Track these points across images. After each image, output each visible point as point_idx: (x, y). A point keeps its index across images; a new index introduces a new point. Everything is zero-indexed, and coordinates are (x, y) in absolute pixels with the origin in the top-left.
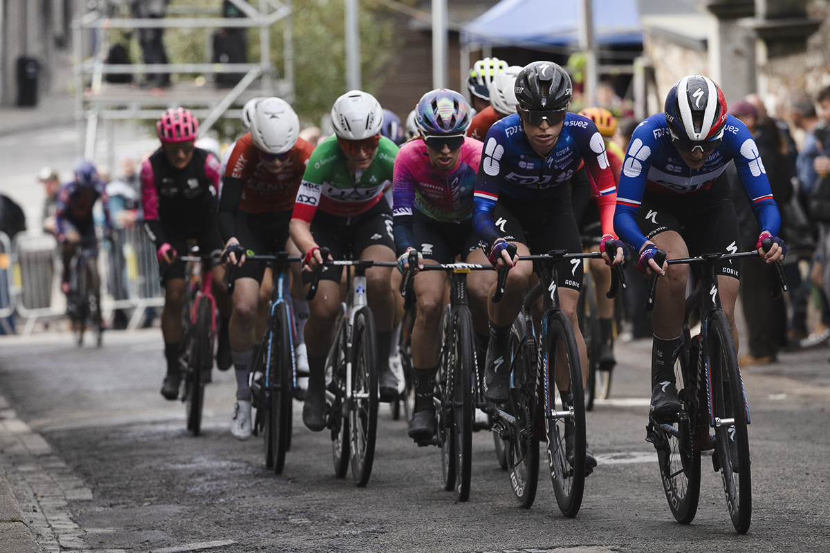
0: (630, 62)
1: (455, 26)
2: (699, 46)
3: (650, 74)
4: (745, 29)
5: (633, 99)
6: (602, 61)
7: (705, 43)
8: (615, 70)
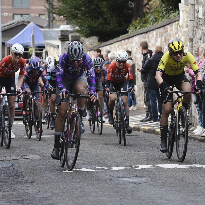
0: (42, 50)
1: (4, 42)
2: (57, 47)
3: (47, 53)
4: (67, 43)
5: (43, 58)
6: (36, 50)
7: (58, 46)
8: (39, 52)
